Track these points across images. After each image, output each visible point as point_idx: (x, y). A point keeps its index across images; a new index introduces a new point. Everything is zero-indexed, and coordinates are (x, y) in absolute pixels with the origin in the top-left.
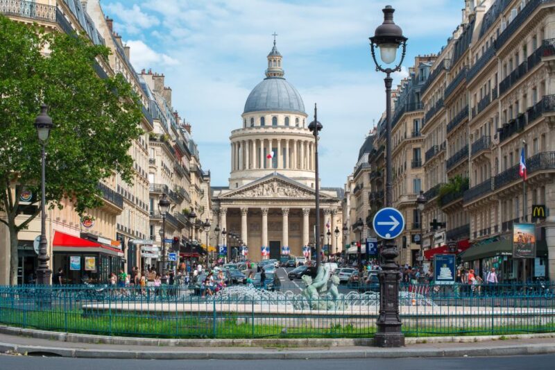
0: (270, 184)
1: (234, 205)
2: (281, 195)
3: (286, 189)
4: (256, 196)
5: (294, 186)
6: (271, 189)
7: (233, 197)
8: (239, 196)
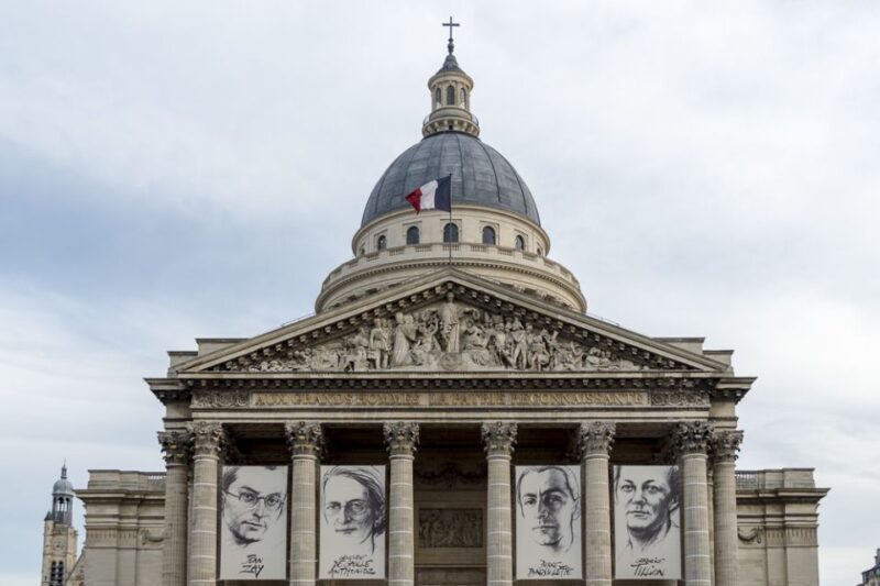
0: (425, 313)
1: (256, 412)
2: (473, 364)
3: (501, 338)
4: (361, 367)
5: (537, 321)
6: (429, 339)
7: (253, 373)
8: (278, 370)
